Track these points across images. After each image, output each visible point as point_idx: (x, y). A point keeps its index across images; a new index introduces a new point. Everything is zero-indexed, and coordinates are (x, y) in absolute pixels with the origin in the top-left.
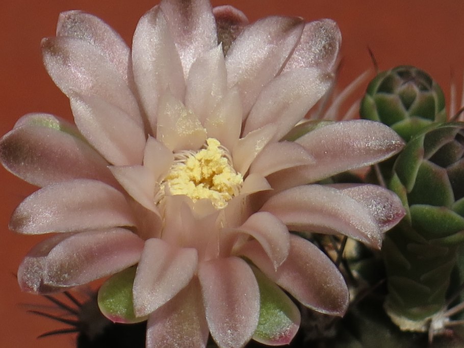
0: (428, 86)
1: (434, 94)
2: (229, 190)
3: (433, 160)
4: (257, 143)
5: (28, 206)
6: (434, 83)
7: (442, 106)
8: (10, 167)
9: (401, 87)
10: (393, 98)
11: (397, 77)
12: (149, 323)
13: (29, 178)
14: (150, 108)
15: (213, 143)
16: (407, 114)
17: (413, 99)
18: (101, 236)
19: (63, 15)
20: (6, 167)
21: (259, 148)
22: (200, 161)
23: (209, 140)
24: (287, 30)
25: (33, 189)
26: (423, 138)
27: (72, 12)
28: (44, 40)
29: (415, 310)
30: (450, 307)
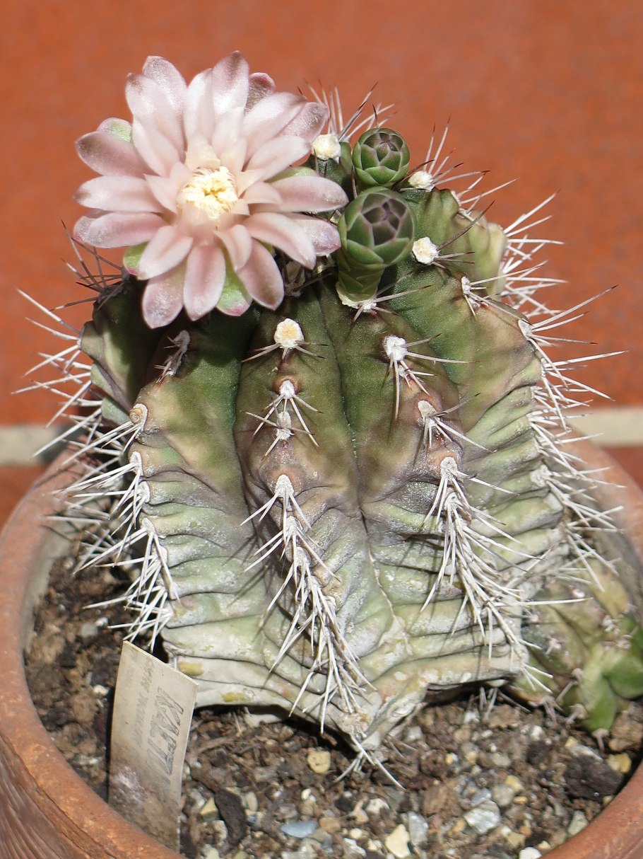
0: (397, 148)
1: (401, 154)
2: (227, 203)
3: (366, 216)
4: (251, 178)
5: (88, 186)
6: (403, 146)
7: (405, 163)
8: (84, 157)
9: (379, 145)
10: (372, 150)
11: (379, 137)
12: (150, 282)
13: (96, 166)
14: (188, 136)
15: (224, 170)
16: (379, 163)
17: (385, 155)
18: (133, 217)
19: (150, 58)
20: (81, 157)
21: (251, 182)
22: (213, 179)
23: (221, 168)
24: (293, 104)
25: (95, 175)
26: (365, 198)
27: (157, 57)
28: (130, 74)
29: (352, 295)
30: (378, 297)
